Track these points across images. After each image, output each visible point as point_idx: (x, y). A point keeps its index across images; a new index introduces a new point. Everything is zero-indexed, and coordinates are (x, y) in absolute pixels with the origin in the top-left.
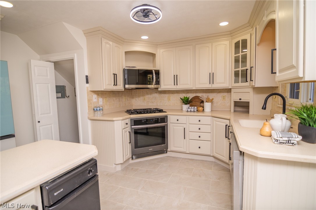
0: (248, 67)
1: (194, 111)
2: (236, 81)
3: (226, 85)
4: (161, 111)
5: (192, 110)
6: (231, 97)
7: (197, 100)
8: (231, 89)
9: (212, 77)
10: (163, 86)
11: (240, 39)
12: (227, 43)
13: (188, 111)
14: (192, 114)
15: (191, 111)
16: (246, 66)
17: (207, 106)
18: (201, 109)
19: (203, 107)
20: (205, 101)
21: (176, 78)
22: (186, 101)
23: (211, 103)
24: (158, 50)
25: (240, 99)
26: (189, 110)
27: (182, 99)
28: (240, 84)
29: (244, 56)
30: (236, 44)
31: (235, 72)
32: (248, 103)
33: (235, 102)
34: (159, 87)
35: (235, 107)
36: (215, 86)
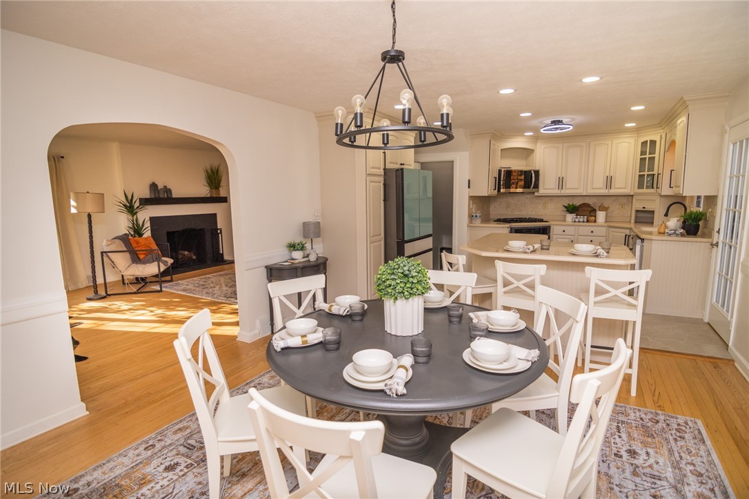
0: (655, 172)
1: (583, 222)
2: (640, 186)
3: (627, 191)
4: (541, 221)
5: (581, 220)
6: (632, 204)
7: (586, 209)
8: (632, 196)
9: (609, 181)
10: (542, 191)
11: (648, 138)
12: (632, 141)
13: (575, 222)
14: (582, 224)
15: (579, 222)
16: (653, 171)
17: (601, 216)
18: (593, 218)
19: (595, 217)
20: (597, 209)
21: (561, 182)
22: (572, 209)
23: (605, 212)
24: (538, 145)
25: (644, 208)
26: (577, 220)
27: (566, 207)
28: (645, 190)
29: (652, 159)
30: (644, 143)
31: (639, 175)
32: (653, 212)
33: (637, 211)
34: (538, 191)
35: (636, 217)
36: (613, 191)
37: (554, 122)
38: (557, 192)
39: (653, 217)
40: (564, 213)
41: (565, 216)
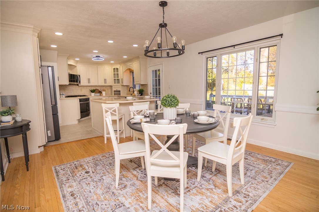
2: (115, 83)
3: (111, 84)
5: (98, 95)
6: (112, 89)
8: (112, 86)
9: (105, 80)
10: (82, 84)
11: (116, 67)
12: (110, 68)
13: (95, 95)
16: (119, 78)
17: (104, 93)
18: (101, 94)
20: (101, 91)
21: (89, 80)
22: (93, 91)
24: (78, 64)
25: (117, 90)
27: (90, 90)
28: (117, 84)
29: (118, 74)
30: (114, 69)
31: (114, 79)
32: (120, 91)
33: (114, 91)
34: (80, 84)
35: (114, 93)
36: (107, 84)
37: (96, 57)
38: (88, 84)
39: (120, 93)
40: (90, 93)
41: (91, 94)
